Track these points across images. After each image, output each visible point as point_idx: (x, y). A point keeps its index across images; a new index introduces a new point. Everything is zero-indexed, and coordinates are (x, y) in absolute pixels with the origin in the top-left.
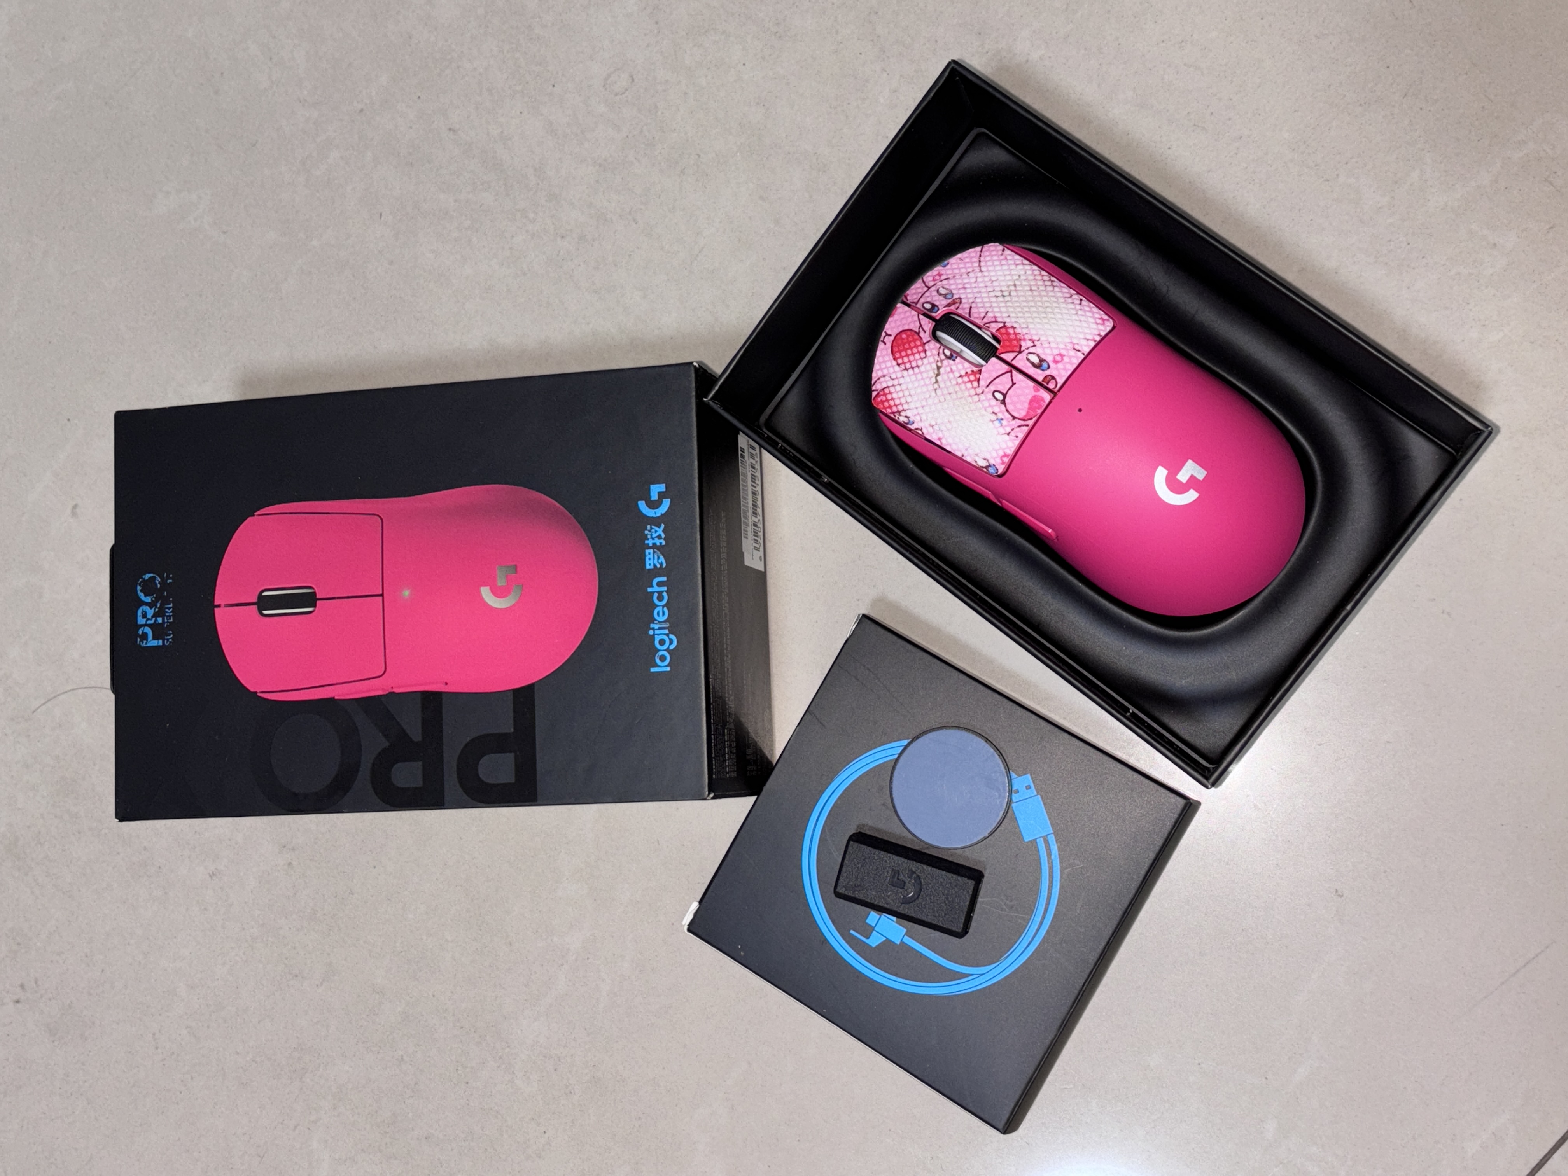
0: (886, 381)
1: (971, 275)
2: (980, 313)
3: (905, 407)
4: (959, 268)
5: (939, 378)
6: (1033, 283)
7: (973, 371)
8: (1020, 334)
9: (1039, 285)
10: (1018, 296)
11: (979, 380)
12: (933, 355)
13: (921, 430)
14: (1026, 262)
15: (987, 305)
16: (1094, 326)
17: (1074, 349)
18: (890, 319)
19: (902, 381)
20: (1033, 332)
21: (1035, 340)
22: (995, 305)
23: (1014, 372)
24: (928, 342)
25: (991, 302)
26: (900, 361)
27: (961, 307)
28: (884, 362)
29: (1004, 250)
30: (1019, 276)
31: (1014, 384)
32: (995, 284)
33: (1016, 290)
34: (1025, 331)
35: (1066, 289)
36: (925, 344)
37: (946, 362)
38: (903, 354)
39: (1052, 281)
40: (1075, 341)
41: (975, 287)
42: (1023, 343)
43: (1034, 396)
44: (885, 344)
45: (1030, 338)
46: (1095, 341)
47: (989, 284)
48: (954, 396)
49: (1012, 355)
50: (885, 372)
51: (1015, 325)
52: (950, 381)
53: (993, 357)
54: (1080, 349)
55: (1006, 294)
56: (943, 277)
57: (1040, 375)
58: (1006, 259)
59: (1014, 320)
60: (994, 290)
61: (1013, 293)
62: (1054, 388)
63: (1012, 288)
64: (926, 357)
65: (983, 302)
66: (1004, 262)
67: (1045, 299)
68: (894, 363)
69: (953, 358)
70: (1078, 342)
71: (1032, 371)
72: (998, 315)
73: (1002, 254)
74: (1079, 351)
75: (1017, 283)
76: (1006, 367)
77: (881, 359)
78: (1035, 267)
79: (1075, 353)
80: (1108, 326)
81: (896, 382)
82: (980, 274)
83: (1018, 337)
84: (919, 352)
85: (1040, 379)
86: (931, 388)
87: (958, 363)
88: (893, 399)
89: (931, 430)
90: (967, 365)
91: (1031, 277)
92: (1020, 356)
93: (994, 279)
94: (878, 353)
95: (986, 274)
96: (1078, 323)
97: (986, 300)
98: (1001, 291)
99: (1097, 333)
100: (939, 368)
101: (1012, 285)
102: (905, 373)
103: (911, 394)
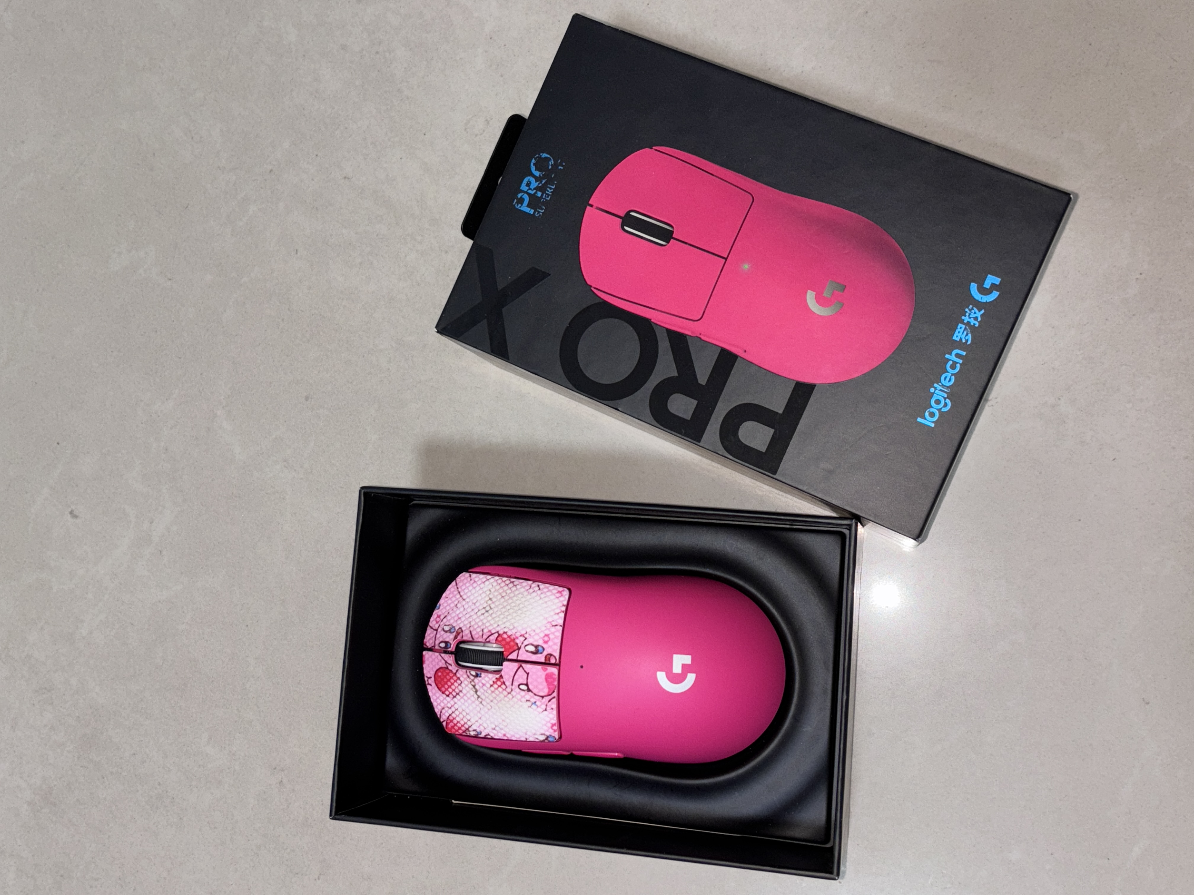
0: (447, 711)
1: (459, 606)
2: (478, 633)
3: (469, 724)
4: (449, 605)
5: (479, 693)
6: (501, 591)
7: (497, 679)
8: (511, 635)
9: (506, 591)
10: (497, 606)
11: (504, 683)
12: (465, 679)
13: (489, 735)
14: (489, 577)
15: (480, 624)
16: (557, 601)
17: (553, 626)
18: (424, 666)
19: (456, 706)
20: (520, 629)
21: (524, 634)
22: (485, 621)
23: (524, 665)
24: (457, 671)
25: (482, 620)
26: (447, 693)
27: (464, 635)
28: (438, 698)
29: (470, 576)
30: (490, 590)
31: (528, 674)
32: (477, 604)
33: (493, 603)
34: (514, 631)
35: (525, 583)
36: (455, 674)
37: (476, 680)
38: (446, 686)
39: (513, 582)
40: (550, 620)
41: (466, 614)
42: (517, 641)
43: (547, 675)
44: (431, 685)
45: (520, 634)
46: (563, 612)
47: (473, 607)
48: (495, 701)
49: (515, 654)
50: (442, 705)
51: (506, 630)
52: (487, 692)
53: (504, 661)
54: (557, 624)
55: (488, 609)
56: (442, 617)
57: (541, 658)
58: (475, 582)
59: (502, 626)
60: (479, 610)
61: (492, 606)
62: (556, 662)
63: (490, 602)
64: (462, 682)
65: (476, 623)
66: (475, 585)
67: (515, 599)
68: (444, 696)
69: (479, 675)
70: (552, 619)
71: (534, 658)
72: (490, 628)
73: (471, 580)
74: (556, 625)
75: (491, 596)
76: (516, 665)
77: (435, 697)
78: (497, 578)
79: (555, 629)
80: (566, 595)
81: (453, 709)
82: (464, 603)
83: (512, 637)
84: (455, 681)
85: (543, 660)
86: (477, 702)
87: (485, 677)
88: (458, 722)
89: (494, 732)
90: (490, 676)
91: (498, 587)
92: (521, 651)
93: (474, 601)
94: (430, 694)
95: (468, 600)
96: (545, 605)
97: (477, 620)
98: (484, 608)
99: (561, 605)
100: (474, 686)
101: (488, 600)
102: (455, 699)
103: (468, 713)
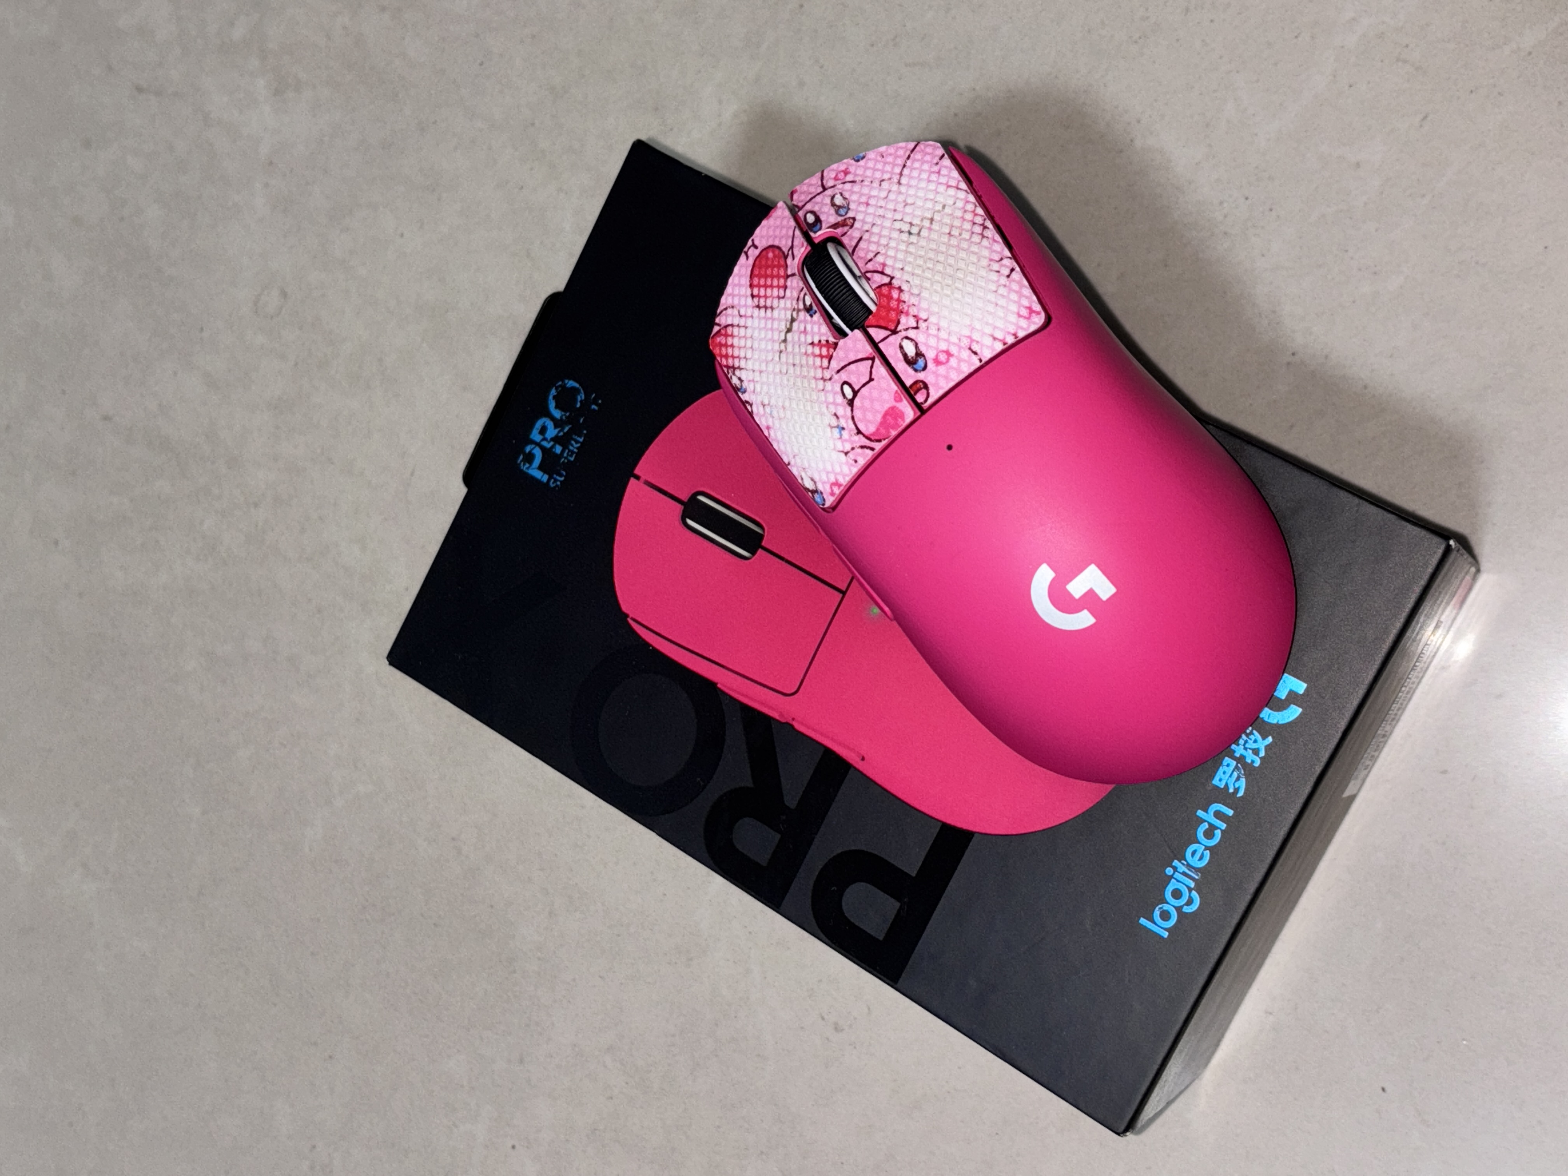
0: (733, 316)
1: (885, 185)
2: (868, 251)
3: (743, 364)
4: (875, 170)
5: (789, 335)
6: (957, 223)
7: (827, 341)
8: (904, 302)
9: (963, 230)
10: (929, 240)
11: (830, 358)
12: (791, 298)
13: (751, 405)
14: (963, 185)
15: (884, 241)
16: (1013, 318)
17: (970, 349)
18: (764, 223)
19: (749, 322)
20: (924, 305)
21: (921, 319)
22: (893, 244)
23: (877, 362)
24: (793, 275)
25: (890, 238)
26: (756, 292)
27: (849, 233)
28: (740, 285)
29: (942, 157)
30: (944, 207)
31: (871, 380)
32: (909, 209)
33: (930, 229)
34: (913, 300)
35: (1000, 248)
36: (788, 276)
37: (803, 315)
38: (762, 282)
39: (985, 228)
40: (976, 336)
41: (881, 207)
42: (903, 319)
43: (893, 408)
44: (747, 257)
45: (915, 314)
46: (1005, 344)
47: (900, 207)
48: (798, 369)
49: (883, 333)
50: (736, 301)
51: (905, 287)
52: (799, 346)
53: (858, 329)
54: (978, 352)
55: (915, 230)
56: (849, 178)
57: (909, 376)
58: (939, 172)
59: (906, 277)
60: (901, 220)
61: (924, 233)
62: (922, 403)
63: (927, 223)
64: (783, 297)
65: (880, 236)
66: (934, 177)
67: (963, 254)
68: (749, 292)
69: (811, 312)
70: (979, 339)
71: (901, 367)
72: (889, 262)
73: (937, 164)
74: (975, 353)
75: (937, 217)
76: (868, 350)
77: (736, 280)
78: (972, 198)
79: (969, 356)
80: (1034, 323)
81: (742, 322)
82: (895, 188)
83: (905, 307)
84: (779, 287)
85: (908, 383)
86: (777, 347)
87: (815, 323)
88: (732, 346)
89: (761, 408)
90: (824, 329)
91: (959, 213)
92: (892, 339)
93: (909, 201)
94: (736, 269)
95: (903, 189)
96: (991, 308)
97: (885, 232)
98: (911, 224)
99: (1013, 332)
100: (793, 320)
101: (928, 219)
102: (756, 311)
103: (754, 347)
